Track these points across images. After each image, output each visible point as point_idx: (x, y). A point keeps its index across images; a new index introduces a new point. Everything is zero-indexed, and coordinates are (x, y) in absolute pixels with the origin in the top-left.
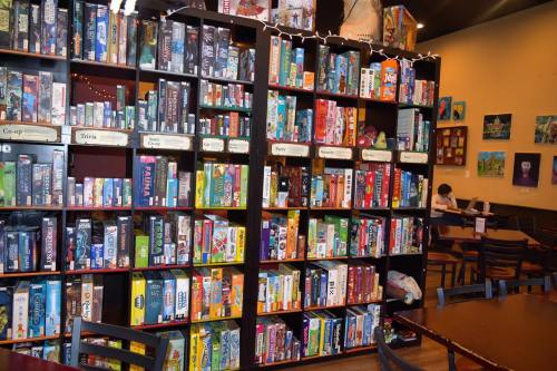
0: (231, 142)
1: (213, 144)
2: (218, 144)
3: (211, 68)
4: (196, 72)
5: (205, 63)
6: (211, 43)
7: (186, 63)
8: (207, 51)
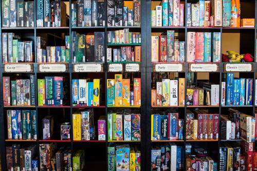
0: (127, 65)
1: (116, 68)
2: (119, 67)
3: (113, 21)
4: (104, 24)
5: (109, 19)
6: (112, 7)
7: (98, 20)
8: (111, 11)
